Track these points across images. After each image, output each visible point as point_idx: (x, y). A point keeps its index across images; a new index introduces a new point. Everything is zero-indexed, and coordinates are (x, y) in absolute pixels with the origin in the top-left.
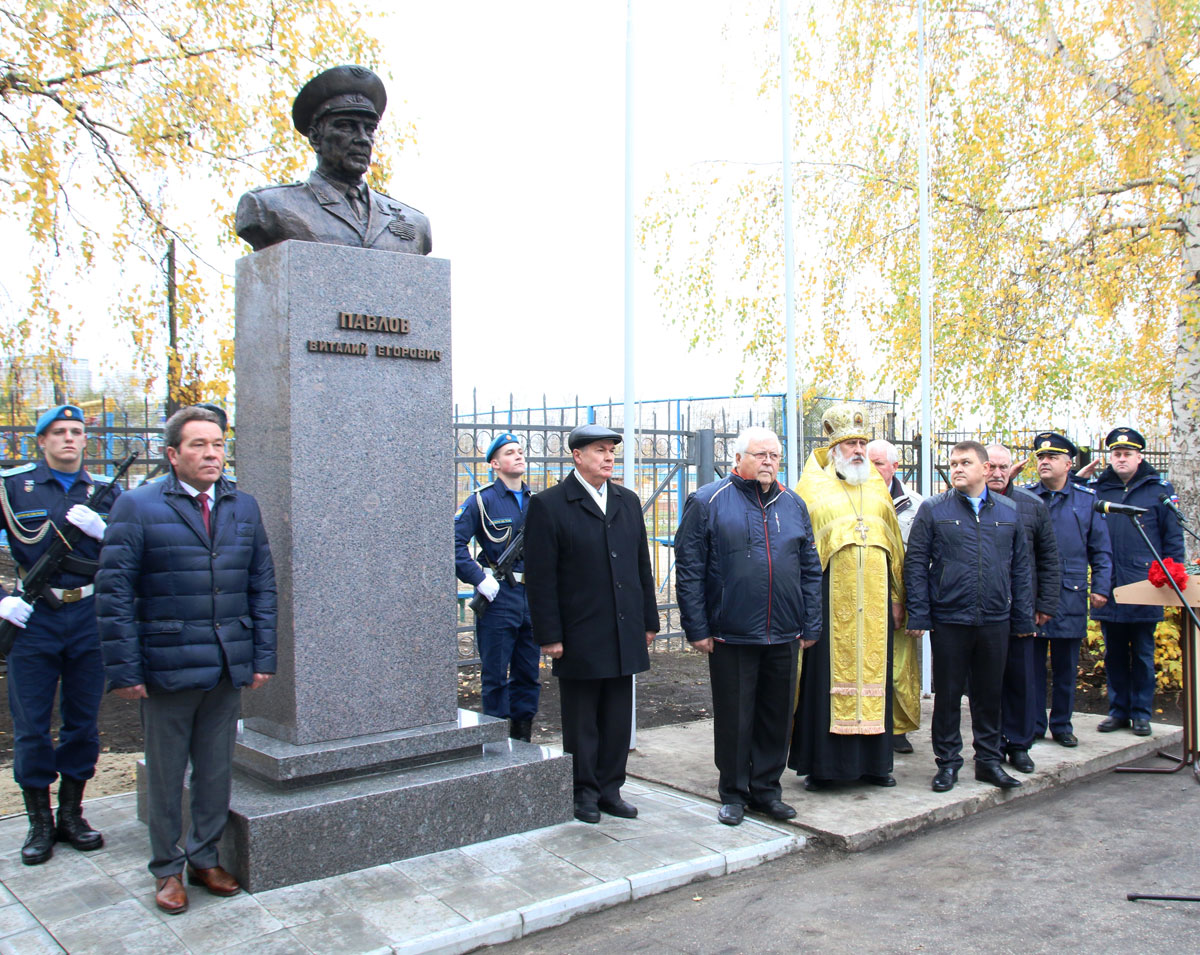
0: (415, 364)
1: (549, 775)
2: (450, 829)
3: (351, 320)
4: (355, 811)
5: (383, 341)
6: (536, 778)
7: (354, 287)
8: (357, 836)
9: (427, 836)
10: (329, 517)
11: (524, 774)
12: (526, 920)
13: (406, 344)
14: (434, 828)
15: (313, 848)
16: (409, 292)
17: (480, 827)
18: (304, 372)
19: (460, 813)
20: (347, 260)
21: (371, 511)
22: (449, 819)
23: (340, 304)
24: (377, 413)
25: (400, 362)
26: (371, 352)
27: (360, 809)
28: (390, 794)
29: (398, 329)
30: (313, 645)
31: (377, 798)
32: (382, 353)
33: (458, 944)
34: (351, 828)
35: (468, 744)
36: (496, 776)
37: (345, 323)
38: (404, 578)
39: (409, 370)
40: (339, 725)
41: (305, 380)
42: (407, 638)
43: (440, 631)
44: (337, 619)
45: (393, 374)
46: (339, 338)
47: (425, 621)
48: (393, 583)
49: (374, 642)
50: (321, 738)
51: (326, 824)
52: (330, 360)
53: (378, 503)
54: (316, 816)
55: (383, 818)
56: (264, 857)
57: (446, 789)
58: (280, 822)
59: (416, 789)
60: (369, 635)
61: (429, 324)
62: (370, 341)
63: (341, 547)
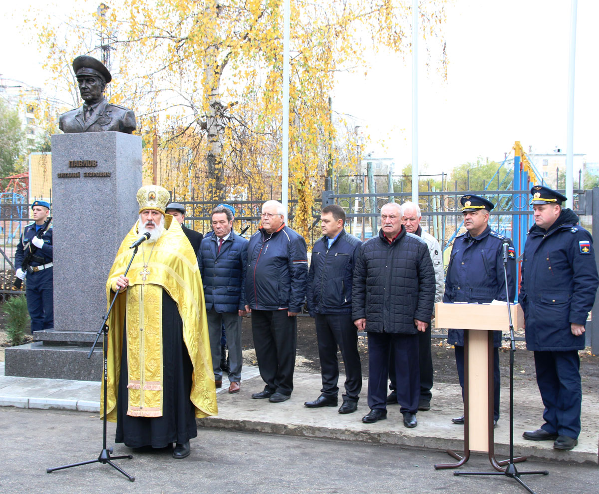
0: (100, 179)
2: (77, 372)
3: (72, 163)
4: (41, 355)
5: (87, 170)
7: (75, 150)
8: (41, 365)
9: (67, 372)
10: (66, 242)
12: (30, 402)
13: (96, 171)
15: (25, 365)
16: (98, 148)
17: (89, 374)
18: (57, 186)
19: (81, 366)
20: (72, 139)
21: (82, 240)
22: (76, 367)
23: (70, 157)
24: (84, 200)
25: (94, 178)
26: (82, 175)
29: (93, 165)
30: (60, 292)
31: (49, 352)
32: (87, 176)
33: (3, 402)
34: (38, 360)
36: (98, 354)
37: (73, 165)
38: (95, 268)
39: (97, 181)
40: (69, 325)
41: (57, 189)
42: (96, 294)
44: (69, 283)
45: (91, 184)
46: (70, 171)
48: (91, 270)
49: (83, 294)
50: (62, 329)
51: (30, 357)
52: (66, 180)
53: (85, 237)
55: (51, 360)
56: (9, 363)
57: (76, 355)
59: (64, 352)
60: (81, 291)
61: (106, 161)
62: (82, 171)
63: (71, 254)
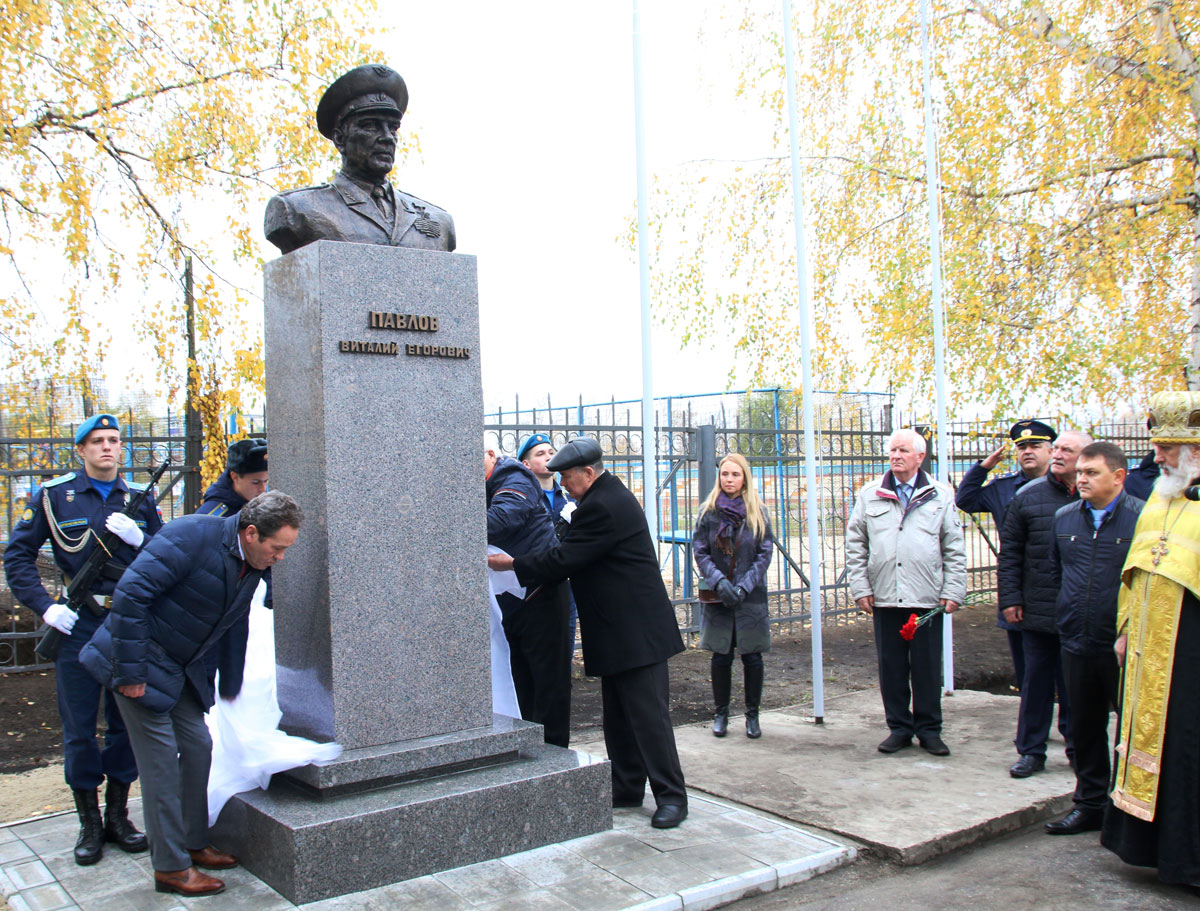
0: (445, 362)
1: (588, 783)
2: (491, 838)
3: (381, 319)
4: (397, 821)
5: (413, 339)
6: (575, 786)
7: (383, 286)
8: (399, 847)
9: (468, 845)
10: (364, 519)
11: (564, 782)
13: (435, 342)
14: (475, 838)
15: (356, 858)
16: (437, 289)
17: (520, 836)
18: (336, 374)
19: (501, 822)
20: (376, 258)
21: (405, 512)
22: (489, 828)
23: (370, 303)
24: (409, 413)
25: (430, 360)
26: (401, 351)
27: (401, 819)
28: (431, 803)
29: (427, 327)
30: (350, 650)
31: (418, 807)
32: (412, 352)
34: (393, 837)
35: (505, 751)
36: (536, 783)
37: (375, 323)
38: (438, 580)
39: (438, 368)
41: (338, 381)
42: (442, 642)
43: (475, 634)
44: (372, 623)
45: (423, 373)
46: (370, 337)
47: (460, 625)
48: (427, 586)
49: (410, 646)
50: (359, 745)
51: (369, 834)
52: (361, 360)
53: (411, 505)
54: (359, 826)
55: (424, 828)
57: (486, 797)
58: (324, 833)
59: (456, 798)
60: (405, 639)
61: (457, 321)
62: (403, 340)
63: (376, 550)
